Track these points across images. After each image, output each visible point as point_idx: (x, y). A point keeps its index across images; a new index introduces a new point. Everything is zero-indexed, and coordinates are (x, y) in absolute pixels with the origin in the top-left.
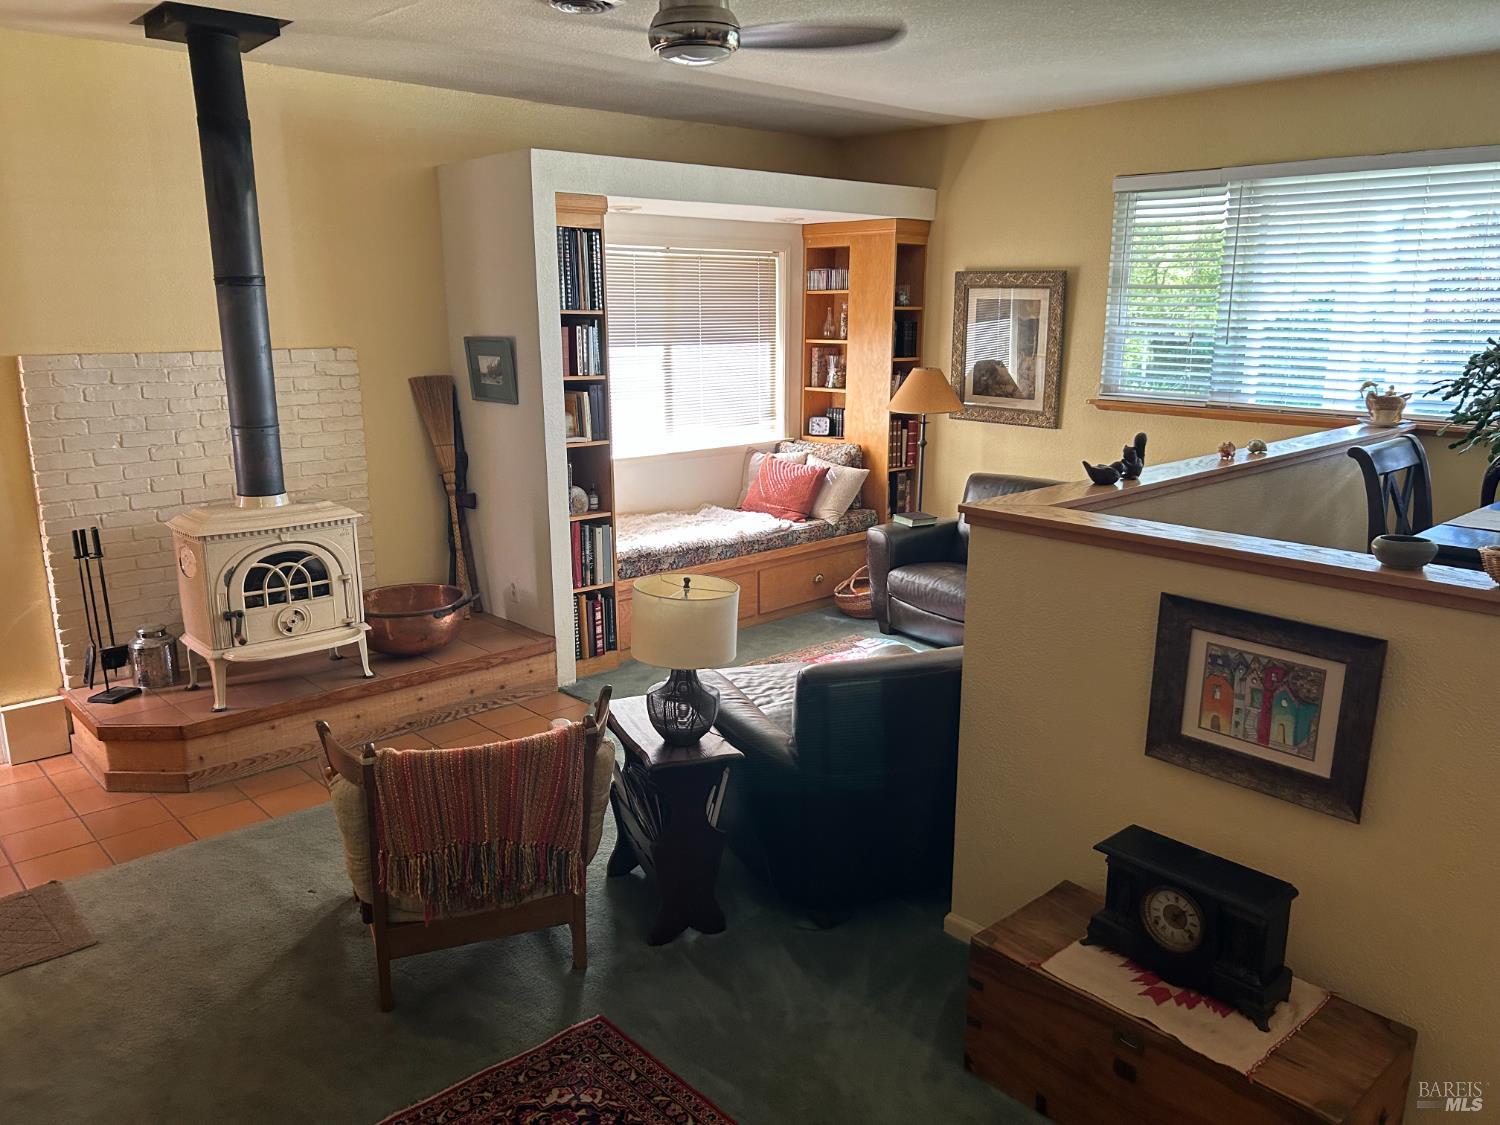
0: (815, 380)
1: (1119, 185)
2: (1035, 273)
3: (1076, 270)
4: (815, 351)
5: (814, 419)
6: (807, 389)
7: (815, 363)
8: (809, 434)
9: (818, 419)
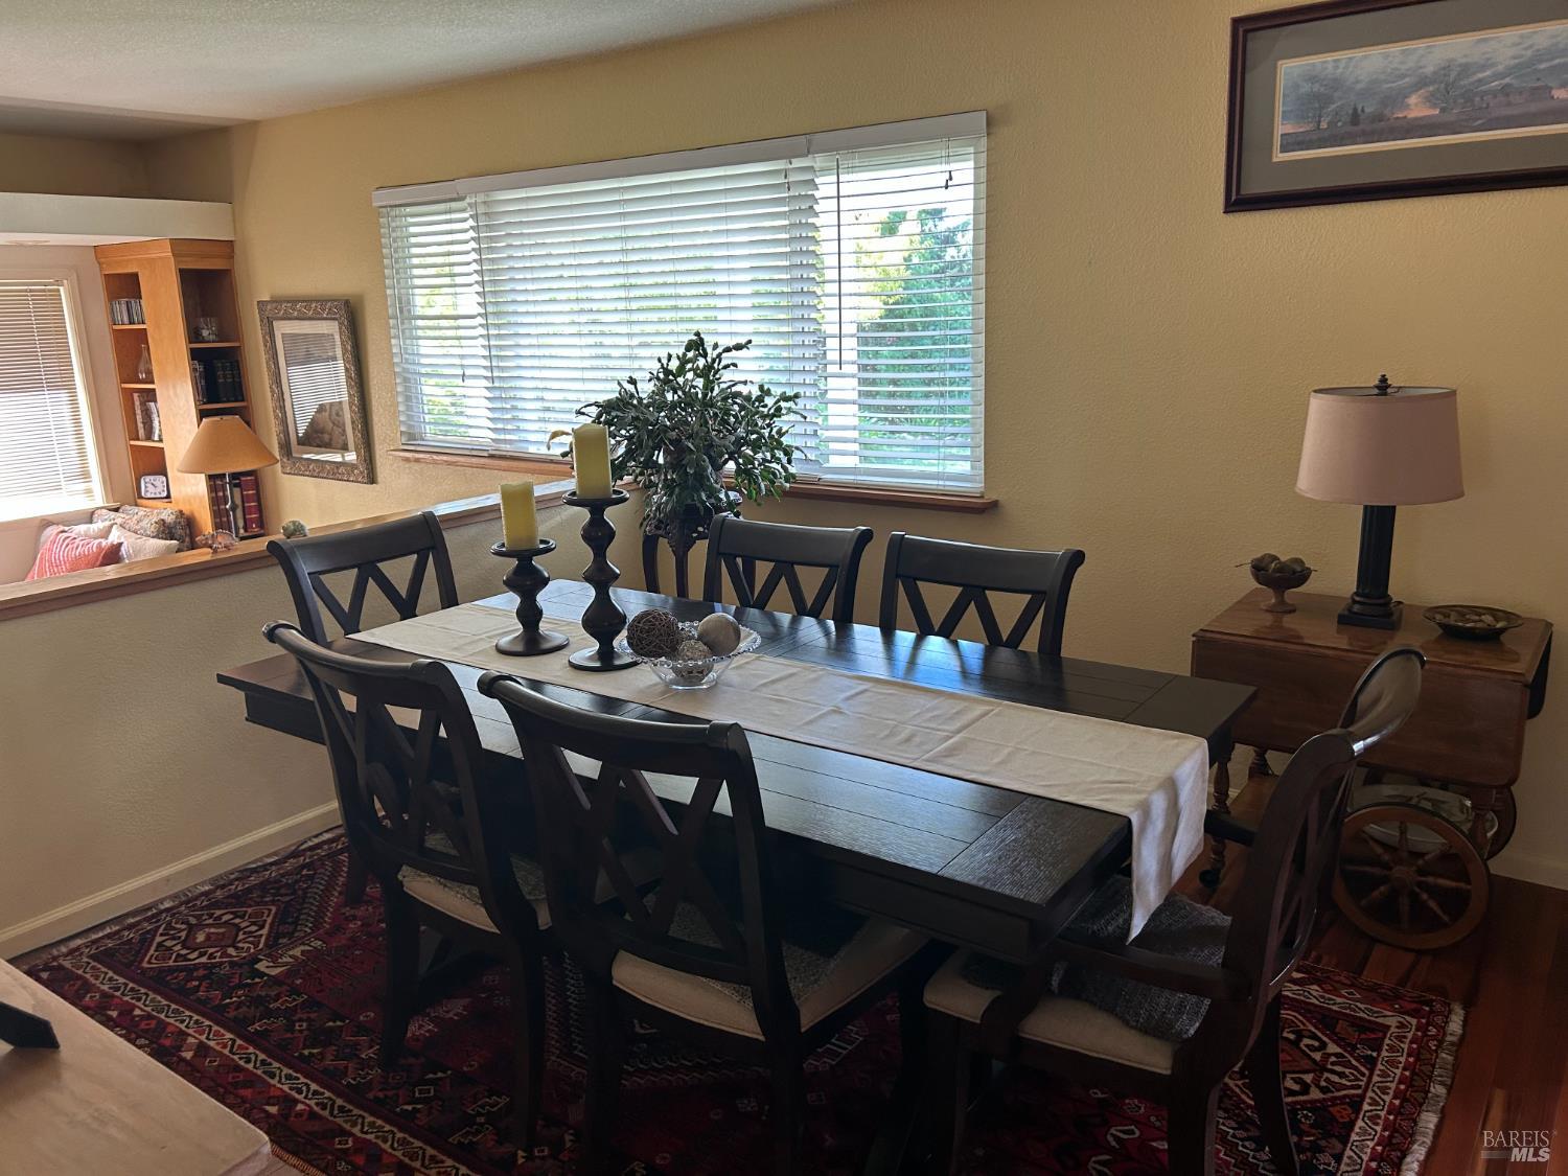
0: (141, 432)
1: (380, 199)
2: (322, 301)
3: (360, 299)
4: (136, 395)
5: (148, 478)
6: (132, 443)
7: (138, 412)
8: (142, 498)
9: (152, 477)
